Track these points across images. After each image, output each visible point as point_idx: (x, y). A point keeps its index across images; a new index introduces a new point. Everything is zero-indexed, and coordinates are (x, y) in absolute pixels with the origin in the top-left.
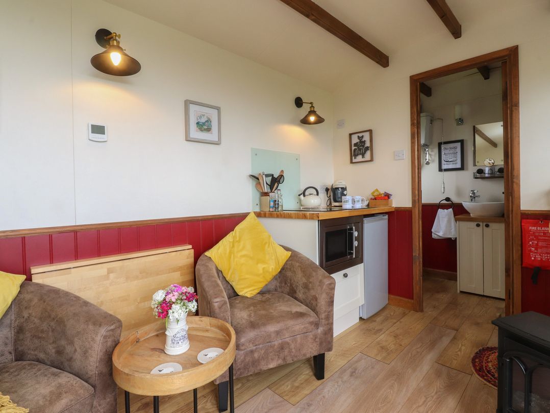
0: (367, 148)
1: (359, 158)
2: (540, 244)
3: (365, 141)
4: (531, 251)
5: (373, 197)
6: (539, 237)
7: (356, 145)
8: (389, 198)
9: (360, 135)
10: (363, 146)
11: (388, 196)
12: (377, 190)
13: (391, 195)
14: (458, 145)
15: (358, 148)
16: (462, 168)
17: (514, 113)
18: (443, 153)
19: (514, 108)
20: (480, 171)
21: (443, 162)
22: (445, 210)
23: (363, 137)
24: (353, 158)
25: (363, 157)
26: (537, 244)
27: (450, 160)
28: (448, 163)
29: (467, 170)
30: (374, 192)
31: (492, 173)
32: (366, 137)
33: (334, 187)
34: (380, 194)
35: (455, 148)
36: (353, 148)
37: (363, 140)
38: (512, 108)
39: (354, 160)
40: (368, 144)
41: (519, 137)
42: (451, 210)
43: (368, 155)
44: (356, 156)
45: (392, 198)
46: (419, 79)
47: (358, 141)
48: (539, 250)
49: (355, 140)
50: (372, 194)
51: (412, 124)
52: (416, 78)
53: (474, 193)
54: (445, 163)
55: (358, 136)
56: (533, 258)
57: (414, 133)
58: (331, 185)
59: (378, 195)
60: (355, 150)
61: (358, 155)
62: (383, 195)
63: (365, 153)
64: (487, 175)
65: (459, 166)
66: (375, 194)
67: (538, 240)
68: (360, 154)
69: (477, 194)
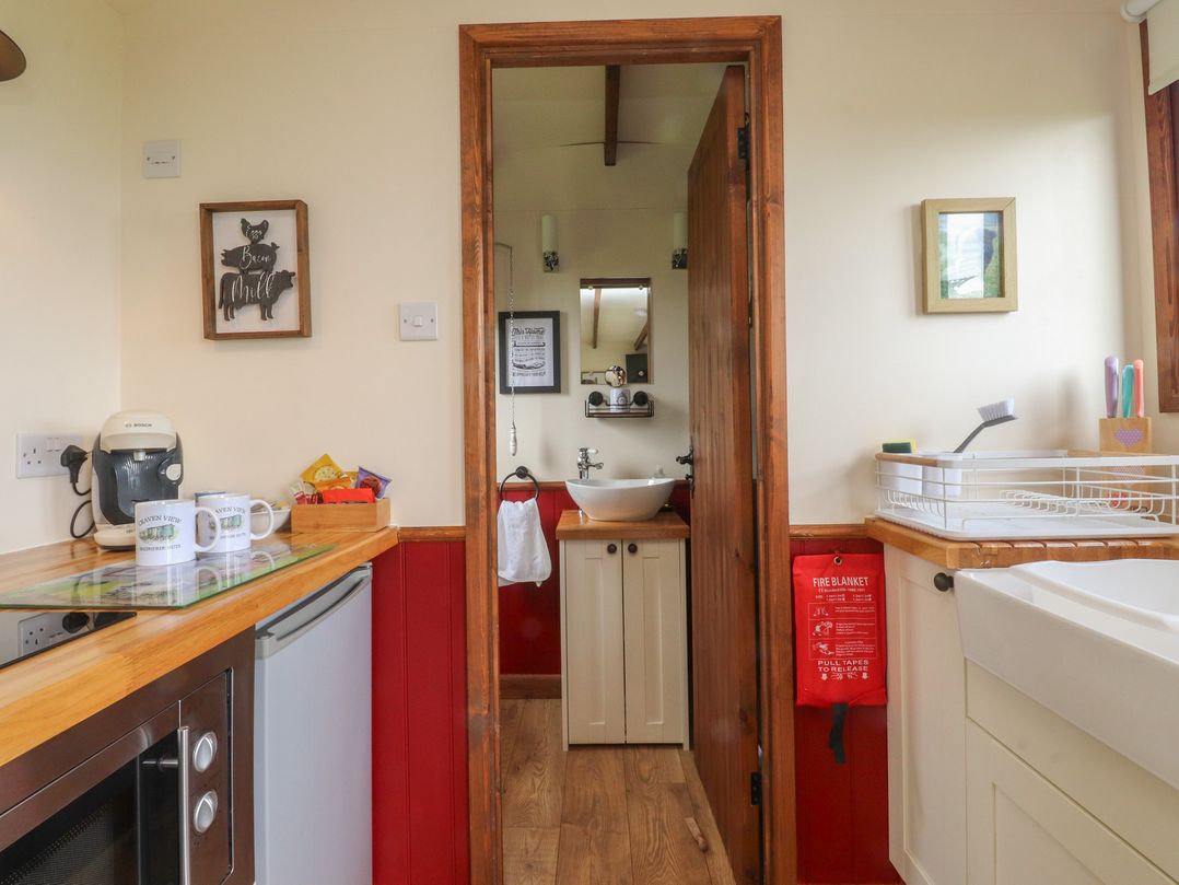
0: (284, 280)
1: (248, 319)
2: (842, 629)
3: (274, 247)
4: (818, 654)
5: (309, 492)
6: (839, 610)
7: (231, 257)
8: (377, 492)
9: (255, 218)
10: (268, 268)
11: (371, 486)
12: (326, 461)
13: (387, 481)
14: (547, 324)
15: (243, 272)
16: (556, 388)
17: (770, 222)
18: (510, 343)
19: (770, 207)
20: (597, 399)
21: (511, 368)
22: (519, 503)
23: (264, 227)
24: (220, 313)
25: (266, 313)
26: (833, 631)
27: (528, 364)
28: (522, 371)
29: (567, 392)
30: (313, 470)
31: (625, 405)
32: (282, 230)
33: (108, 447)
34: (339, 479)
35: (540, 332)
36: (220, 271)
37: (267, 241)
38: (763, 206)
39: (222, 326)
40: (287, 261)
41: (783, 297)
42: (532, 502)
43: (286, 311)
44: (231, 306)
45: (388, 491)
46: (491, 45)
47: (245, 242)
48: (840, 650)
49: (229, 234)
50: (305, 475)
51: (467, 208)
52: (481, 37)
53: (586, 457)
54: (517, 370)
55: (244, 221)
56: (824, 677)
57: (474, 242)
58: (97, 434)
59: (331, 483)
60: (227, 279)
61: (240, 303)
62: (352, 484)
63: (274, 297)
64: (613, 410)
65: (548, 381)
66: (319, 477)
67: (836, 617)
68: (253, 301)
69: (593, 460)
